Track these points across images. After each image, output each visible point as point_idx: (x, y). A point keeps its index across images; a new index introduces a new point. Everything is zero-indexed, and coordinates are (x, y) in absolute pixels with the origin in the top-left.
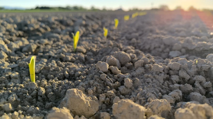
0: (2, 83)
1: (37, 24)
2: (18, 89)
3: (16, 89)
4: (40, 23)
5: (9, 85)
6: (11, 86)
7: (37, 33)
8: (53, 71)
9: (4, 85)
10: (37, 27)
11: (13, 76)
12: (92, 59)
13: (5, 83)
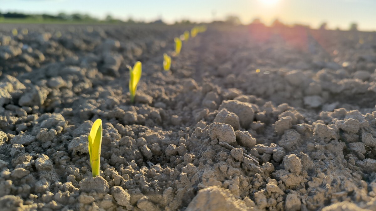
0: (22, 183)
1: (16, 46)
2: (66, 195)
3: (62, 196)
4: (21, 45)
5: (42, 187)
6: (45, 189)
7: (21, 65)
8: (118, 147)
9: (29, 187)
10: (17, 52)
11: (43, 165)
12: (176, 117)
13: (27, 182)
